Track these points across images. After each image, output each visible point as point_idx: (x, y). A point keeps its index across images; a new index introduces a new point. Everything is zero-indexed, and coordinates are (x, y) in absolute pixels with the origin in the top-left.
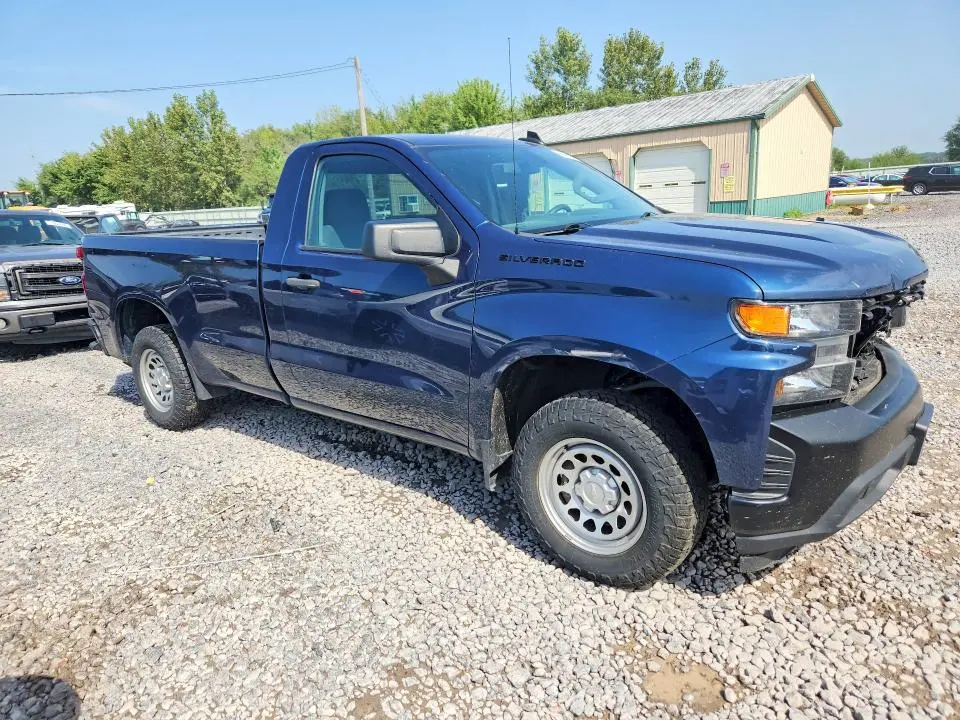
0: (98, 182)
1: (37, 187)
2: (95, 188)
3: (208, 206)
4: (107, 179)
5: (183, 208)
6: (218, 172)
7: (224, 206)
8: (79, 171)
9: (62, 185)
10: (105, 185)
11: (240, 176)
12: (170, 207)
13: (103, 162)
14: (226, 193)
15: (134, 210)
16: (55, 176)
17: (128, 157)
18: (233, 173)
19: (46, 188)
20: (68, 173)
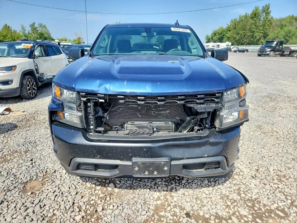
0: (225, 36)
1: (210, 37)
2: (224, 38)
3: (254, 44)
4: (228, 35)
5: (247, 45)
6: (261, 33)
7: (259, 45)
8: (221, 32)
9: (216, 37)
10: (226, 37)
11: (268, 34)
12: (242, 44)
13: (229, 30)
14: (261, 40)
15: (230, 45)
16: (215, 34)
17: (235, 28)
18: (266, 33)
19: (212, 37)
20: (219, 33)
